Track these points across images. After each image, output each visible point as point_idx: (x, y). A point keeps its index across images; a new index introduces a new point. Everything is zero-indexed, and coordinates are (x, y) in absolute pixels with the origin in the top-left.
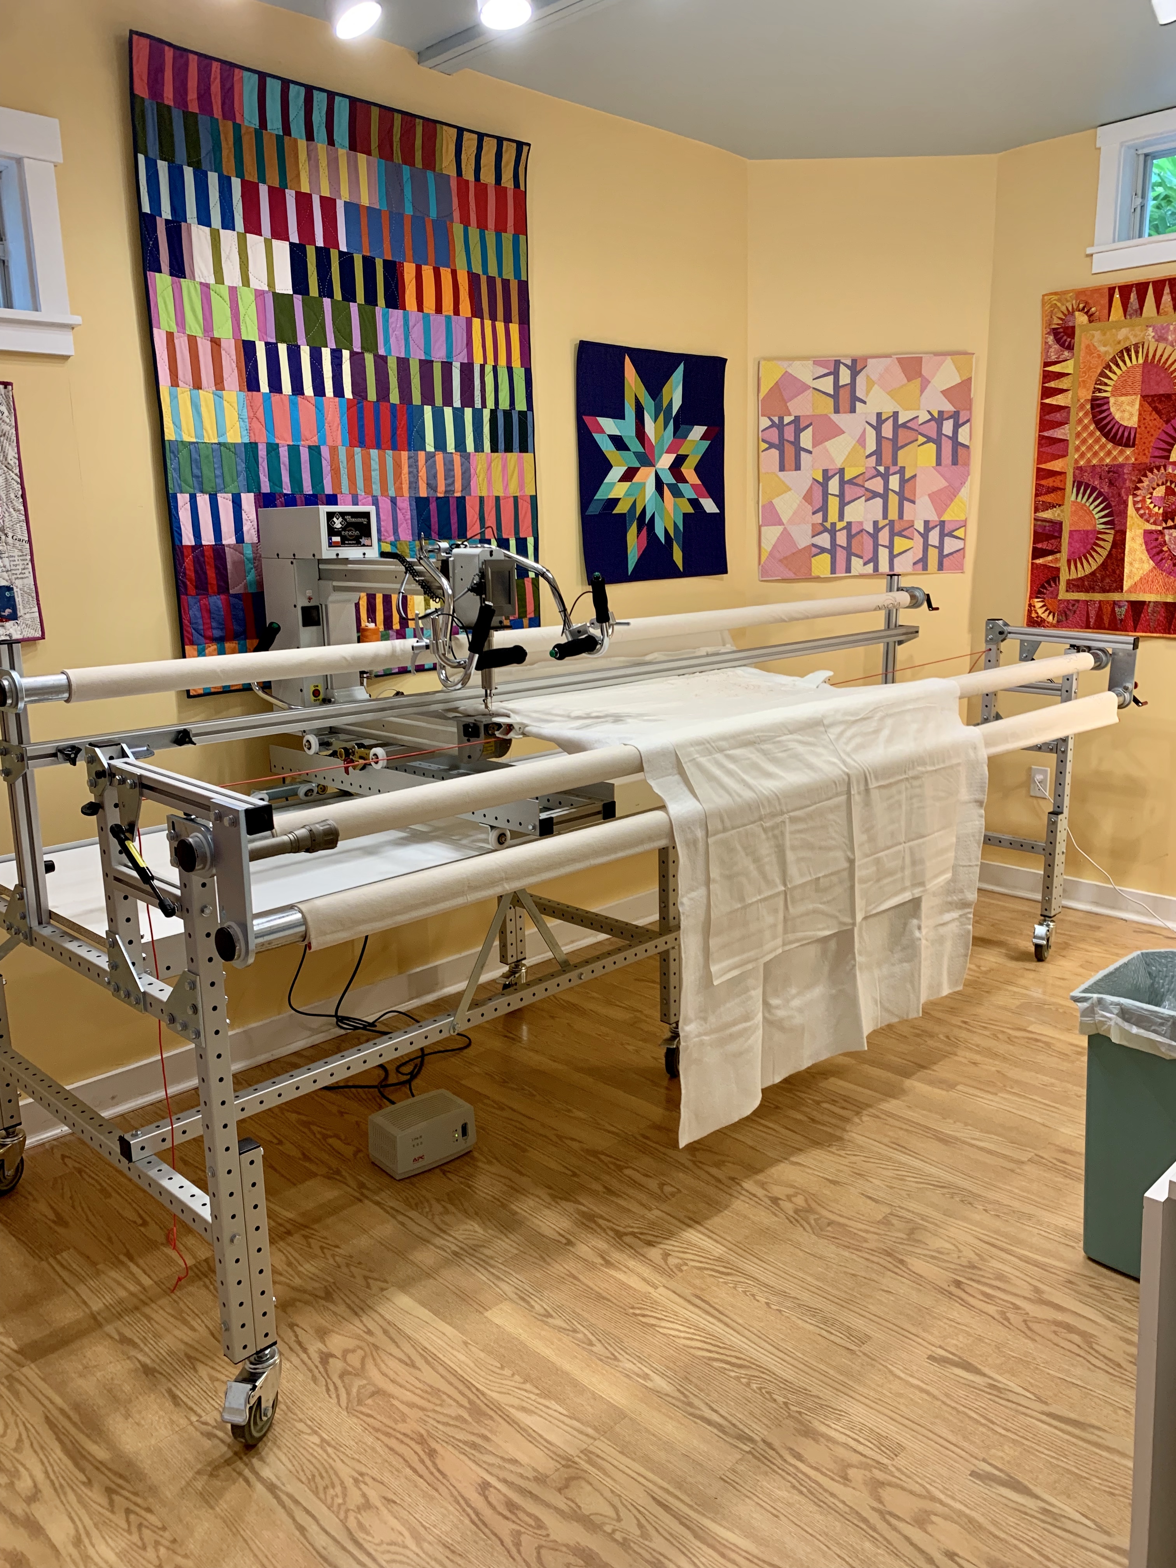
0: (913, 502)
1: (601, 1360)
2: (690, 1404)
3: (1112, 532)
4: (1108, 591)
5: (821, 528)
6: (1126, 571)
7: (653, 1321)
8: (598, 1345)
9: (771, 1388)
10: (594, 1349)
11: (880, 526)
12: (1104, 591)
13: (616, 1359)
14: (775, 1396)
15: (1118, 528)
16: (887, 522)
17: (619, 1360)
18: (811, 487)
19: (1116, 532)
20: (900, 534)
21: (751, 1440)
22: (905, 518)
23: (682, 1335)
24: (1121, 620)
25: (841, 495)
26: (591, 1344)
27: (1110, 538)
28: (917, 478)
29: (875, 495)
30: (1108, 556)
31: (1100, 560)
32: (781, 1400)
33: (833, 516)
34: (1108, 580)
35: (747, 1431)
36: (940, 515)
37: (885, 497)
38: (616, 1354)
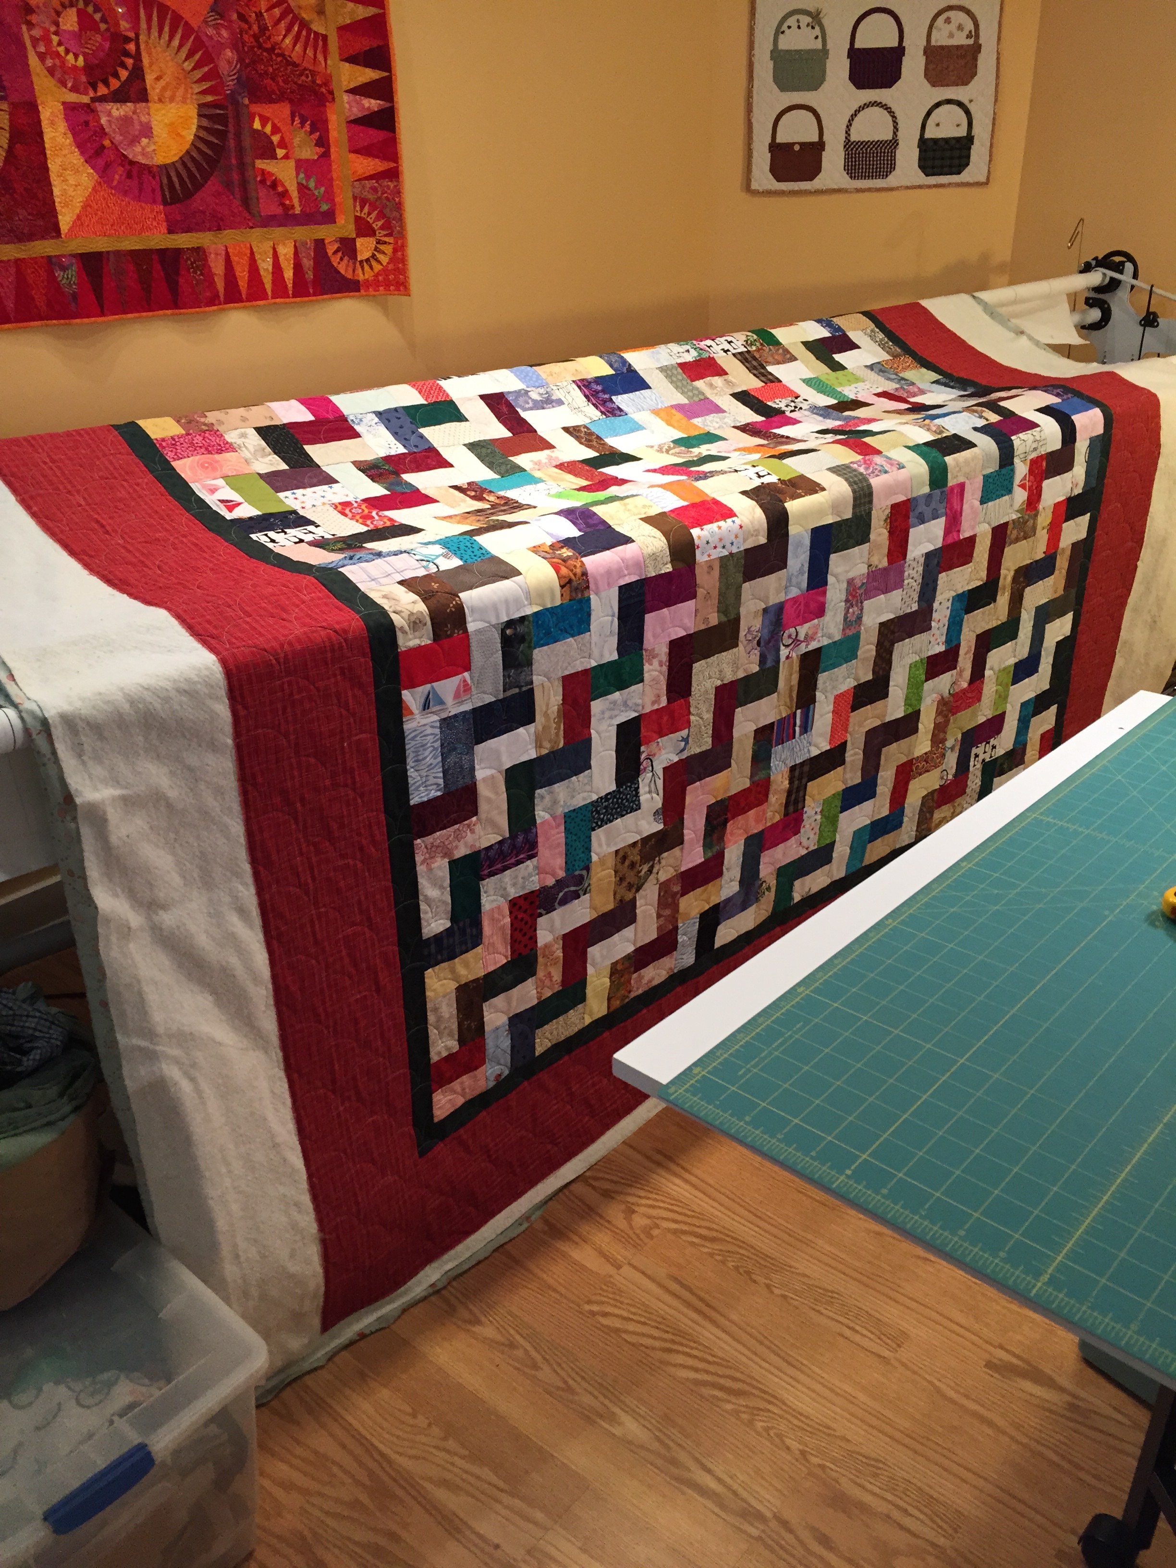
1: (550, 1393)
2: (674, 1462)
7: (617, 1323)
8: (545, 1367)
9: (783, 1427)
10: (538, 1373)
13: (570, 1390)
14: (788, 1442)
17: (574, 1393)
21: (760, 1517)
23: (657, 1344)
26: (534, 1367)
32: (795, 1445)
35: (754, 1503)
38: (571, 1382)
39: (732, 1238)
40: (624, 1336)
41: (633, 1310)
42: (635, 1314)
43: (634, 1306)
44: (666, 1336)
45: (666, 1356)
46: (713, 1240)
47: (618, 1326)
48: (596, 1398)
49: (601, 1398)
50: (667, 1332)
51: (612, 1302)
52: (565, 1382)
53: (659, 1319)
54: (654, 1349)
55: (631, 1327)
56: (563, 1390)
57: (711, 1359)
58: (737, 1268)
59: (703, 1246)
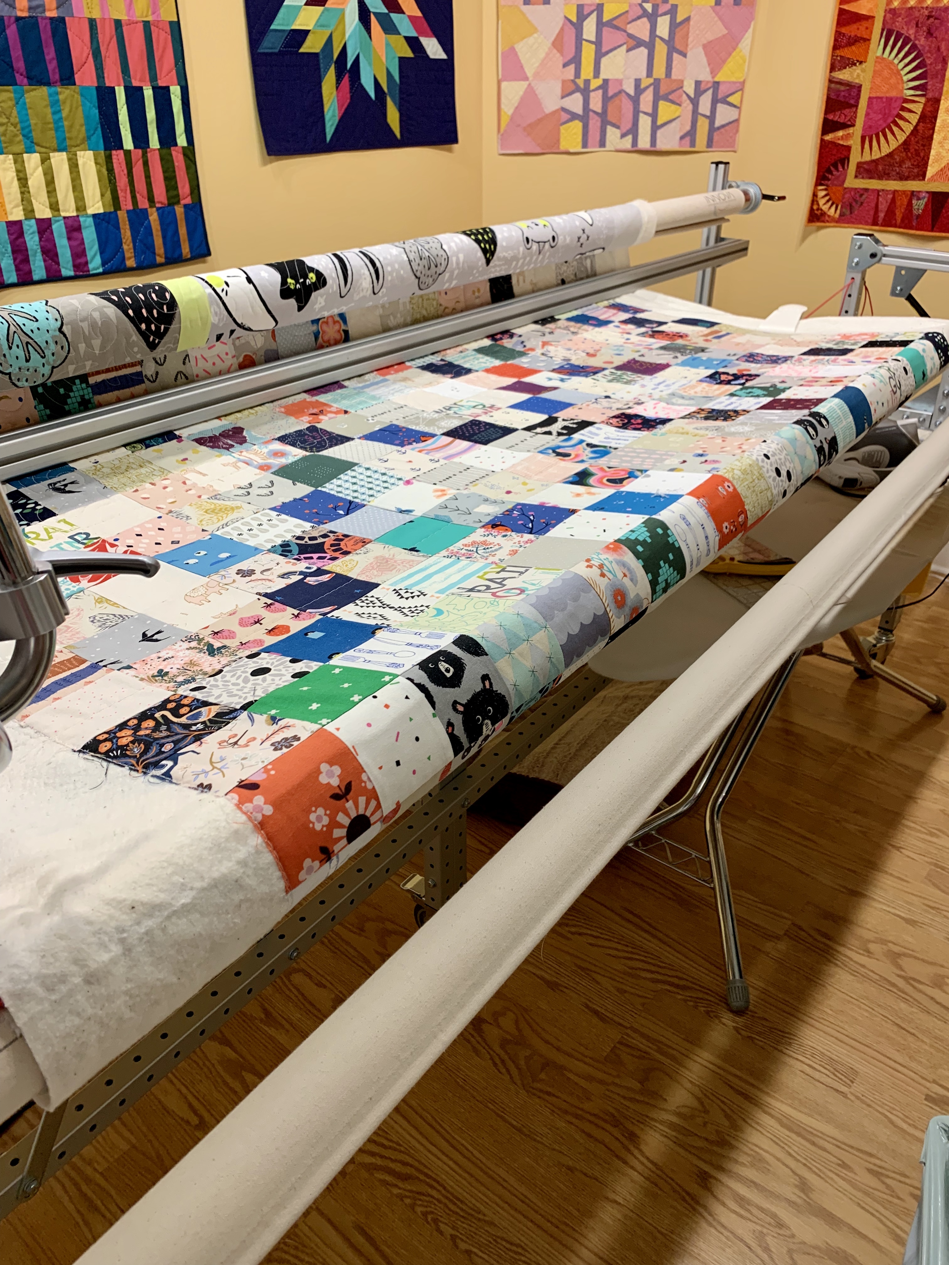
0: (685, 55)
3: (923, 100)
4: (907, 178)
5: (573, 87)
6: (933, 152)
11: (643, 86)
12: (902, 178)
15: (930, 95)
16: (651, 81)
18: (562, 29)
19: (928, 100)
20: (666, 98)
22: (674, 76)
24: (918, 216)
25: (598, 43)
27: (918, 108)
28: (692, 23)
29: (638, 43)
30: (912, 133)
31: (902, 137)
33: (587, 71)
34: (908, 164)
36: (714, 73)
37: (650, 47)
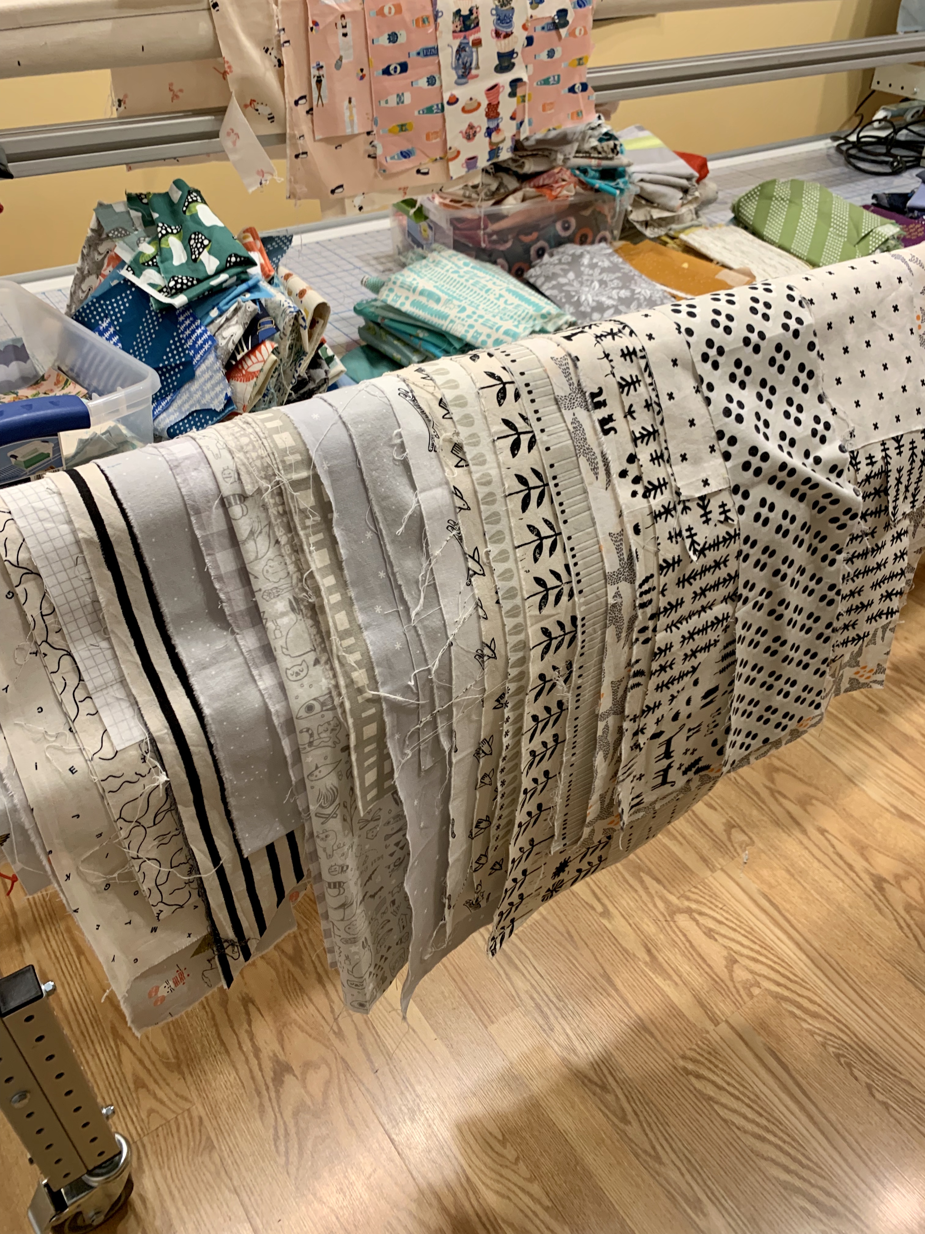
1: (637, 1156)
7: (710, 1091)
8: (635, 1124)
10: (628, 1128)
13: (658, 1158)
17: (661, 1163)
23: (749, 1127)
26: (624, 1120)
38: (658, 1147)
39: (835, 1018)
40: (716, 1107)
41: (726, 1078)
42: (728, 1084)
43: (729, 1074)
44: (758, 1119)
45: (758, 1145)
46: (815, 1015)
47: (712, 1094)
48: (682, 1174)
49: (688, 1177)
50: (761, 1115)
51: (706, 1062)
52: (654, 1148)
53: (753, 1097)
54: (746, 1132)
55: (725, 1099)
56: (650, 1155)
57: (804, 1161)
58: (838, 1056)
59: (805, 1021)
